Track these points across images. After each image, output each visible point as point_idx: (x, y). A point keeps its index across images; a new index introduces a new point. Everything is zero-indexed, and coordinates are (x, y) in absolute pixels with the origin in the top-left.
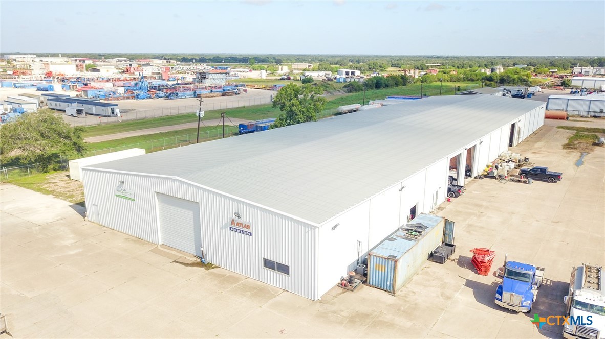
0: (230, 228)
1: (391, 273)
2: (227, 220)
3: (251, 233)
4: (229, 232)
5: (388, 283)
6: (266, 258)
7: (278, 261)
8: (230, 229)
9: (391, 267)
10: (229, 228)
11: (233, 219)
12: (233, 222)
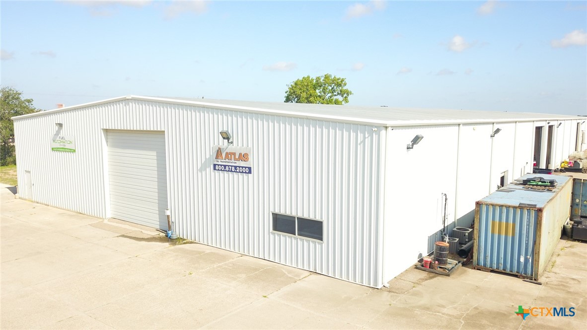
0: (215, 165)
1: (528, 237)
2: (208, 153)
3: (250, 168)
4: (213, 173)
5: (522, 259)
6: (277, 211)
7: (300, 215)
8: (215, 169)
9: (528, 225)
10: (212, 166)
11: (220, 149)
12: (219, 153)
